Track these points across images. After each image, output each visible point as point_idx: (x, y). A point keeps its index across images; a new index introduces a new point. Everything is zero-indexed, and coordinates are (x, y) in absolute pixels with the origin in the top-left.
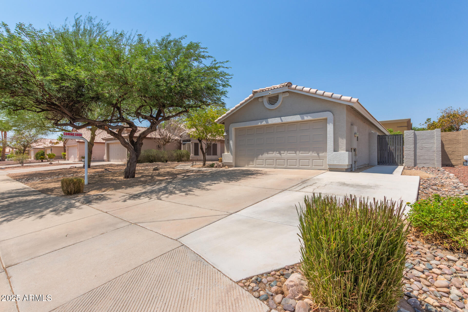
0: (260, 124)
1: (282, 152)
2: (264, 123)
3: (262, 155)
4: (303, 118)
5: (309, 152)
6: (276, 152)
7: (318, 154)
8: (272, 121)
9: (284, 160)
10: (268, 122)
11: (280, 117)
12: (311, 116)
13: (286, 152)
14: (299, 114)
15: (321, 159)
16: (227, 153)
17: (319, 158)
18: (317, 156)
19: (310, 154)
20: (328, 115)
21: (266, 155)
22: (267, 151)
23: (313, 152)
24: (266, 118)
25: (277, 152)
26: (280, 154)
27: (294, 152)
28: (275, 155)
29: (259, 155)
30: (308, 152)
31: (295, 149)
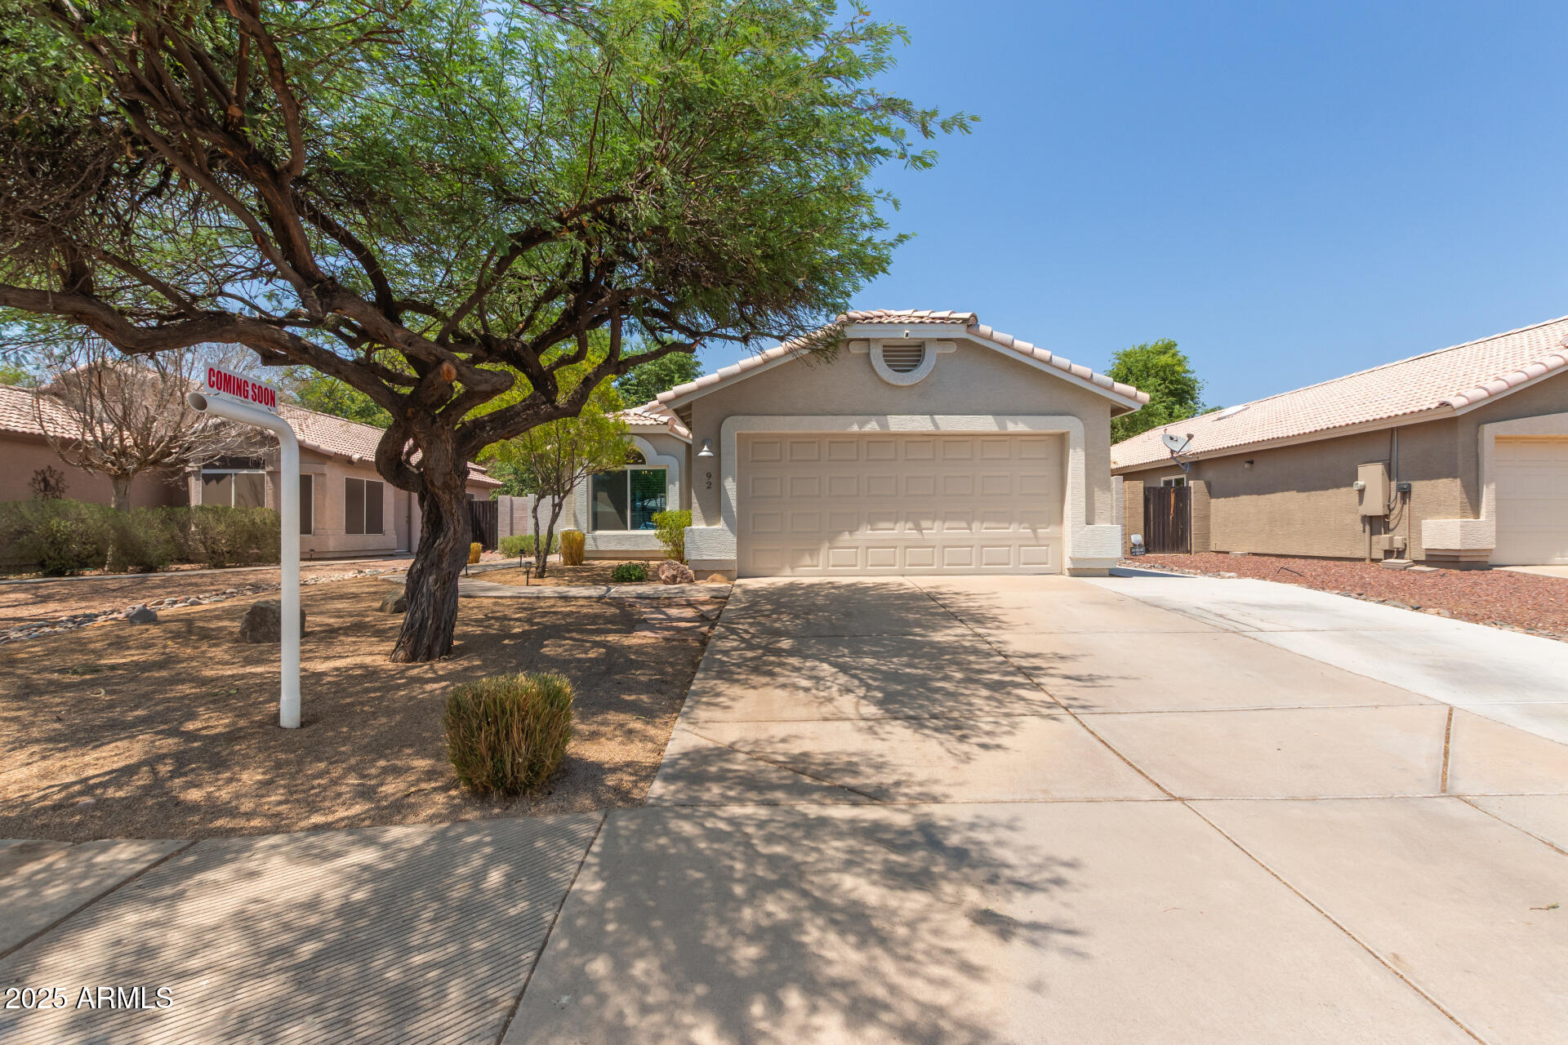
0: (855, 428)
1: (925, 524)
2: (872, 426)
3: (851, 532)
4: (1002, 426)
5: (1010, 523)
6: (906, 522)
7: (1034, 531)
8: (899, 424)
9: (934, 547)
10: (887, 426)
11: (931, 414)
12: (1025, 423)
13: (938, 524)
14: (995, 413)
15: (1042, 543)
16: (703, 526)
17: (1037, 541)
18: (1032, 535)
19: (1014, 530)
20: (1071, 426)
21: (865, 534)
22: (872, 520)
23: (1020, 524)
24: (882, 412)
25: (910, 525)
26: (919, 529)
27: (964, 525)
28: (902, 531)
29: (840, 532)
30: (1007, 525)
31: (968, 517)
